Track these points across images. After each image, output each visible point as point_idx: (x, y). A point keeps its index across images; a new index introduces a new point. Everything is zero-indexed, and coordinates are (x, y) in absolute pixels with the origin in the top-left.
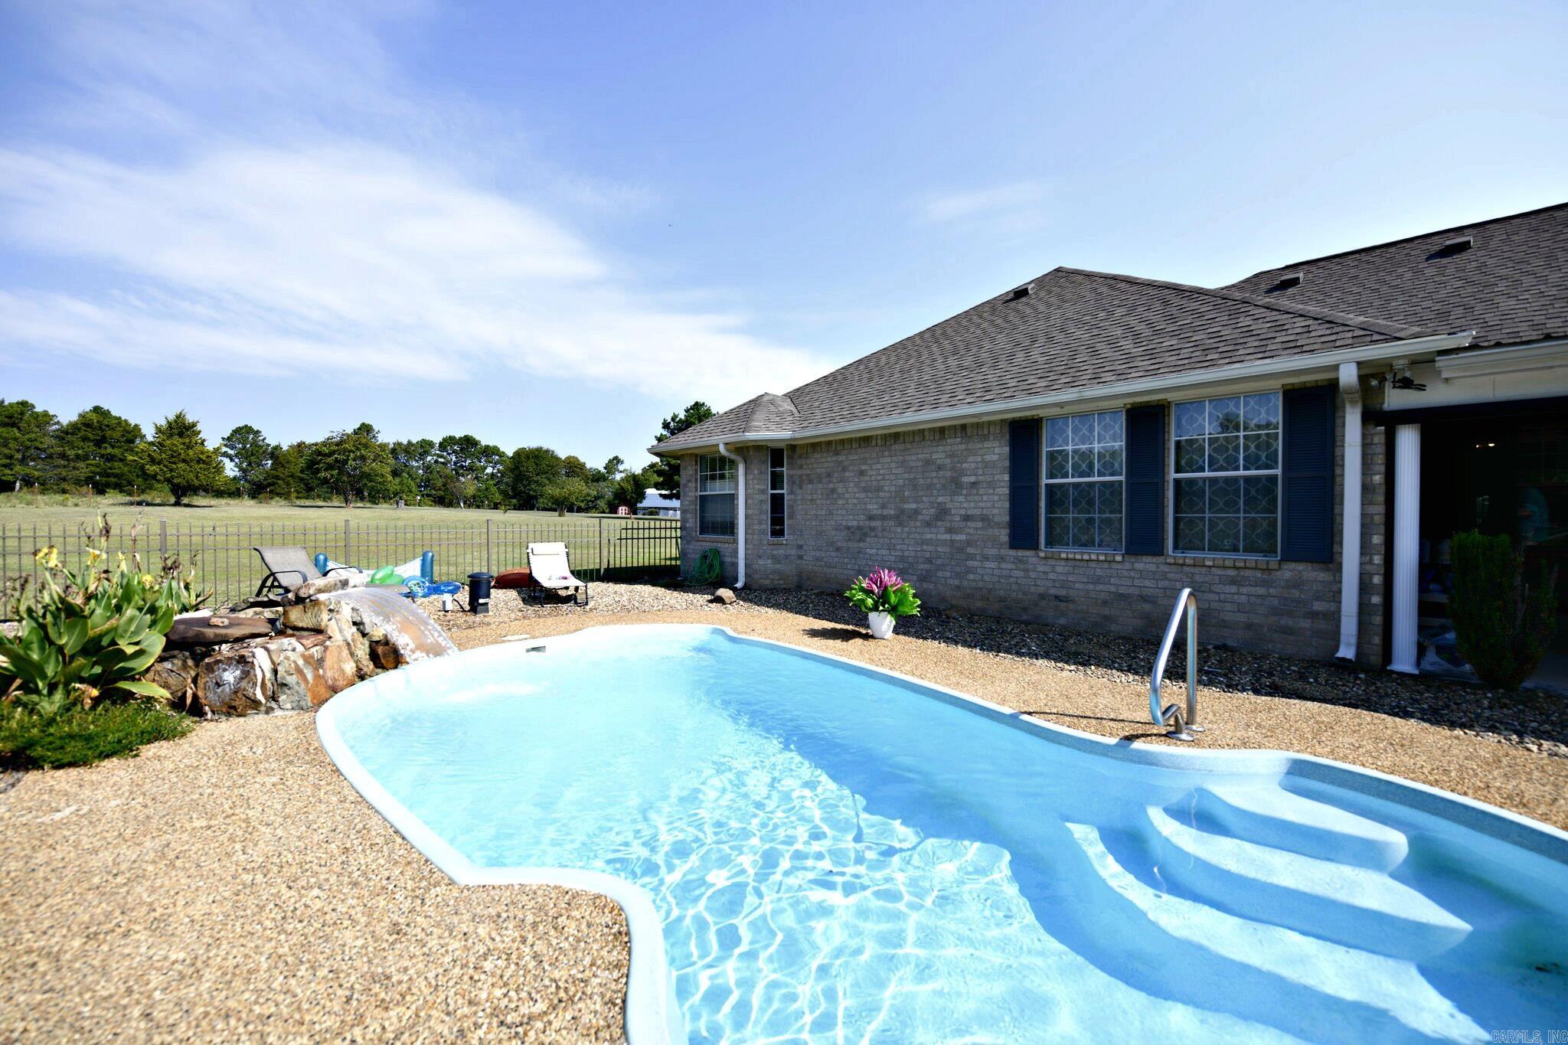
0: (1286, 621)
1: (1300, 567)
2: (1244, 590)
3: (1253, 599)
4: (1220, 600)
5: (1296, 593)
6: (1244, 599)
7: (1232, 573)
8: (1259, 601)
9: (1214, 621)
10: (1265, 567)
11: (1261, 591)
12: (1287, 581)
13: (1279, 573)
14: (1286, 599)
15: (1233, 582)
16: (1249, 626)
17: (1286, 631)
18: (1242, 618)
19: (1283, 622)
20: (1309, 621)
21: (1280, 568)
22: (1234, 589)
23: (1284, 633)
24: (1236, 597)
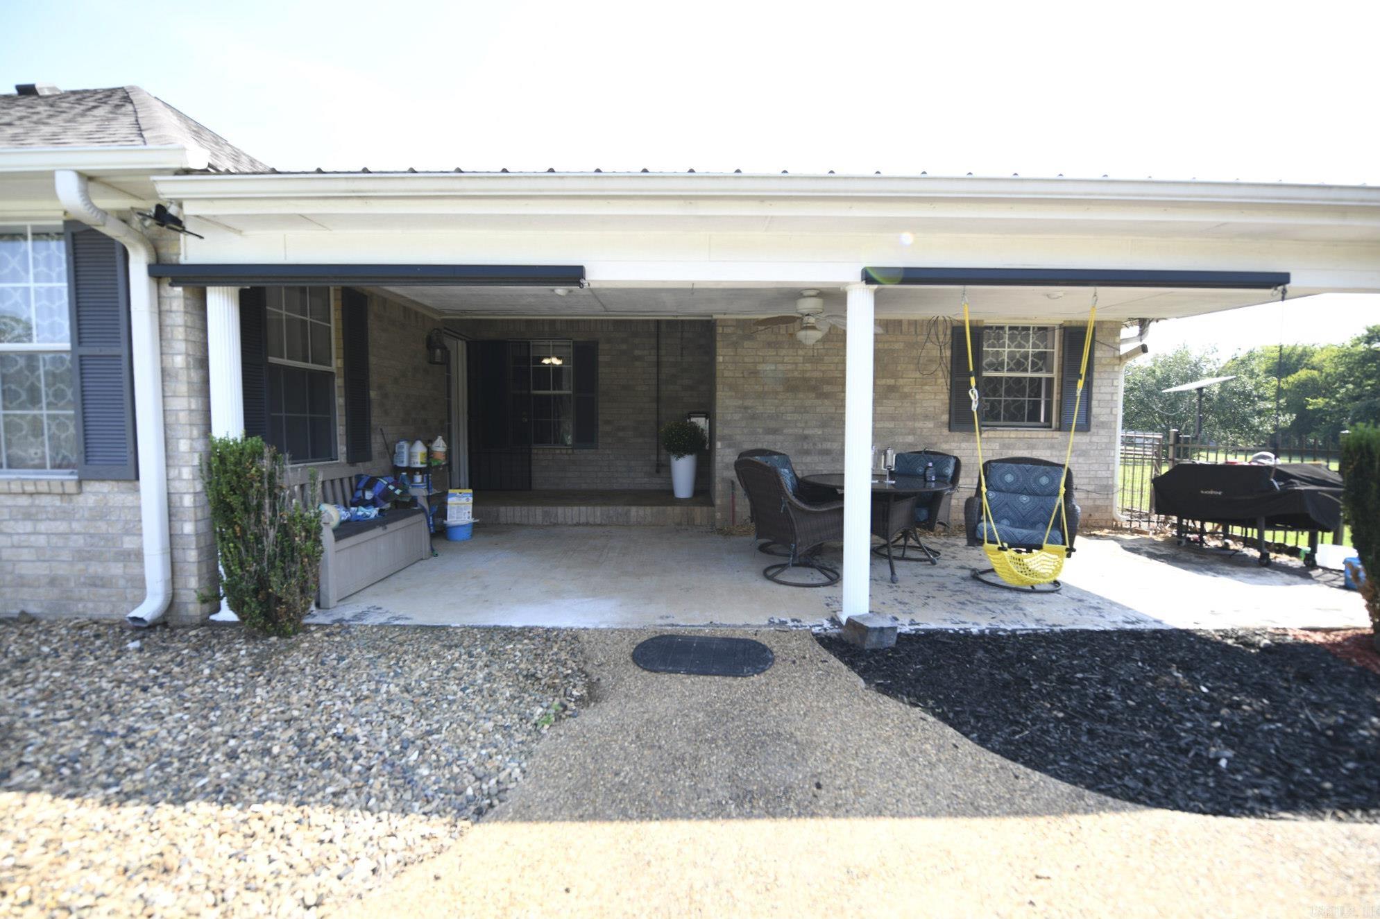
0: (95, 568)
1: (105, 487)
2: (42, 527)
3: (54, 540)
4: (13, 546)
5: (102, 527)
6: (42, 540)
7: (24, 501)
8: (61, 543)
9: (8, 578)
10: (60, 490)
11: (62, 527)
12: (91, 509)
13: (81, 498)
14: (92, 536)
15: (28, 516)
16: (53, 581)
17: (96, 582)
18: (42, 570)
19: (91, 570)
20: (121, 565)
21: (80, 492)
22: (28, 526)
23: (96, 586)
24: (33, 538)
